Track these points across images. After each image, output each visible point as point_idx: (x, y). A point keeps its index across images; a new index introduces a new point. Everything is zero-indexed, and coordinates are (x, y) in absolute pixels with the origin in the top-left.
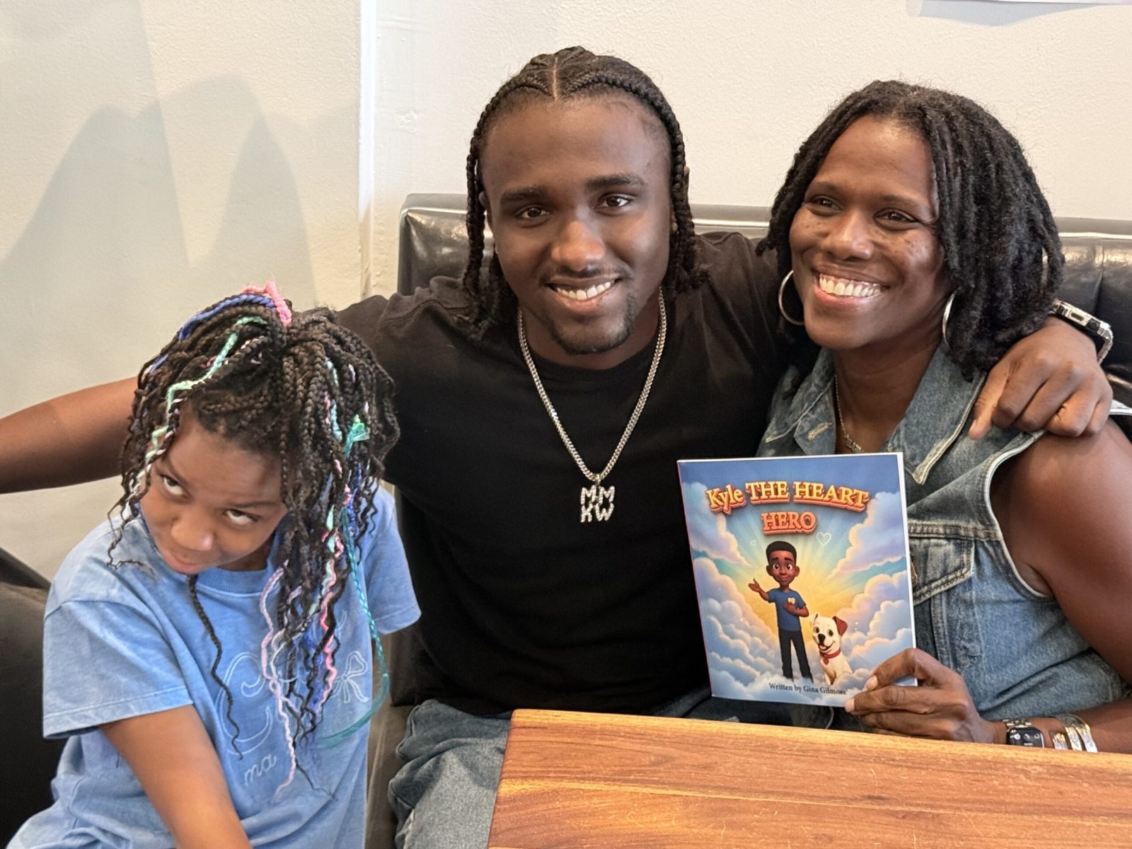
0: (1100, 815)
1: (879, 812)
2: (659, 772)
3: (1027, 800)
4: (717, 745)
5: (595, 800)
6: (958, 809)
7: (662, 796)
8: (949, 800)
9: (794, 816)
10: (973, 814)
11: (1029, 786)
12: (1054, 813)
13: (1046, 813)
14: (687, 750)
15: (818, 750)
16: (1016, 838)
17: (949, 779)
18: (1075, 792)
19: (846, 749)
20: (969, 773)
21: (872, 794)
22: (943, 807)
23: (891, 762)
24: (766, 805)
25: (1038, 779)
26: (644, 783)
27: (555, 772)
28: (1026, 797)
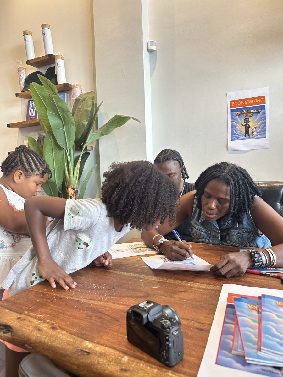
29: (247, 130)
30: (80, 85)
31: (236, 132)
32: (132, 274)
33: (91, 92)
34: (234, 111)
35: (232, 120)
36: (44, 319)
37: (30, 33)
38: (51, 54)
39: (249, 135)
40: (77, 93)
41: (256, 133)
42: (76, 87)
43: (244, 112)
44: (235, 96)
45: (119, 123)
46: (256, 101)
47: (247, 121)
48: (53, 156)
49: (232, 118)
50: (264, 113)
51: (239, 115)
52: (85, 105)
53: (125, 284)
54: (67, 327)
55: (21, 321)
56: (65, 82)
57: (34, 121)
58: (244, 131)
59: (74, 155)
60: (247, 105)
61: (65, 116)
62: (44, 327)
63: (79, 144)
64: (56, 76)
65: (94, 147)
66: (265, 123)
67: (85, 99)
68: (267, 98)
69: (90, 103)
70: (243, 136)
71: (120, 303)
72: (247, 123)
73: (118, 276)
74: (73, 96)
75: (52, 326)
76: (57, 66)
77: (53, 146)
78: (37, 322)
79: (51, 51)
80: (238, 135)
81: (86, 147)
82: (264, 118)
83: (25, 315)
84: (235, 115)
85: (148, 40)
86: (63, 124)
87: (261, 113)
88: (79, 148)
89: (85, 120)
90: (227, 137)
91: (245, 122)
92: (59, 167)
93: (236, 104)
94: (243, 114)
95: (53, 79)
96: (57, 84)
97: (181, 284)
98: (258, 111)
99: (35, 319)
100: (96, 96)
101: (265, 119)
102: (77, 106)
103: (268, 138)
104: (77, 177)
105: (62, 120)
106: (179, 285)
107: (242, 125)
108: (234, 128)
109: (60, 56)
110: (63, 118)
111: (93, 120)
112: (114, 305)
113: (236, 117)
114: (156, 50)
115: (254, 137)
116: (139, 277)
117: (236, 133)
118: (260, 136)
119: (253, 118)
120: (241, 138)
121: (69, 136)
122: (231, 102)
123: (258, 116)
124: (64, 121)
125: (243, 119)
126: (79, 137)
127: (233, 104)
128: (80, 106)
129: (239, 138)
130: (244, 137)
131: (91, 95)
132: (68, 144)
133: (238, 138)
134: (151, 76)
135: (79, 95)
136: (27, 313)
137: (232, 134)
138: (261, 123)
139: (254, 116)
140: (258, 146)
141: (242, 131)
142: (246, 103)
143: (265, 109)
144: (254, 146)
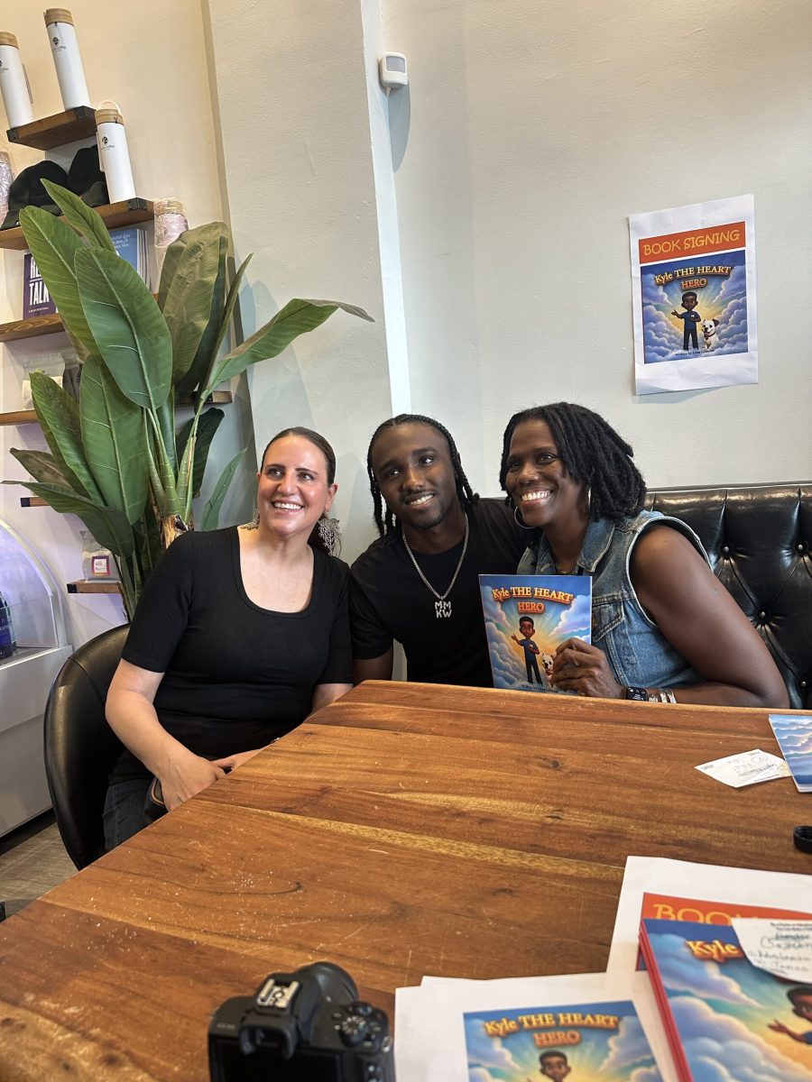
21: (495, 710)
27: (358, 699)
29: (690, 330)
30: (180, 204)
31: (656, 335)
32: (356, 827)
33: (215, 225)
34: (653, 273)
35: (646, 301)
36: (81, 1024)
37: (10, 40)
38: (83, 107)
39: (695, 345)
40: (171, 229)
41: (717, 339)
42: (168, 212)
43: (680, 274)
44: (651, 224)
45: (306, 322)
46: (715, 241)
47: (689, 300)
48: (110, 429)
49: (644, 294)
50: (742, 276)
51: (666, 285)
52: (198, 266)
53: (333, 867)
54: (153, 1055)
55: (12, 1032)
56: (134, 197)
57: (47, 322)
58: (682, 333)
59: (175, 420)
60: (690, 252)
61: (138, 308)
62: (83, 1057)
63: (187, 388)
64: (102, 177)
65: (233, 391)
66: (744, 306)
67: (196, 249)
68: (750, 230)
69: (213, 260)
70: (678, 349)
71: (318, 948)
72: (689, 308)
73: (313, 837)
74: (160, 238)
75: (106, 1052)
76: (102, 143)
77: (109, 399)
78: (60, 1038)
79: (81, 99)
80: (665, 346)
81: (210, 396)
82: (741, 291)
83: (26, 1007)
84: (652, 283)
85: (384, 52)
86: (133, 335)
87: (731, 275)
88: (188, 400)
89: (199, 315)
90: (630, 351)
91: (683, 305)
92: (130, 461)
94: (679, 279)
95: (96, 186)
96: (108, 202)
97: (501, 860)
98: (724, 270)
99: (56, 1026)
100: (231, 235)
101: (745, 294)
102: (175, 269)
103: (753, 352)
104: (187, 488)
105: (130, 320)
106: (497, 865)
107: (675, 313)
108: (653, 325)
109: (112, 112)
110: (130, 316)
111: (226, 312)
112: (298, 954)
113: (657, 290)
114: (406, 83)
115: (710, 350)
116: (377, 839)
117: (659, 339)
118: (729, 348)
119: (709, 291)
120: (673, 354)
121: (153, 369)
122: (641, 242)
123: (723, 285)
124: (135, 325)
125: (679, 296)
126: (186, 369)
127: (648, 249)
128: (182, 271)
129: (667, 353)
130: (681, 351)
131: (215, 236)
132: (153, 392)
133: (663, 354)
134: (396, 168)
135: (177, 235)
136: (33, 1001)
137: (645, 344)
138: (731, 307)
139: (711, 287)
140: (723, 377)
141: (675, 334)
142: (687, 247)
143: (745, 263)
144: (713, 377)
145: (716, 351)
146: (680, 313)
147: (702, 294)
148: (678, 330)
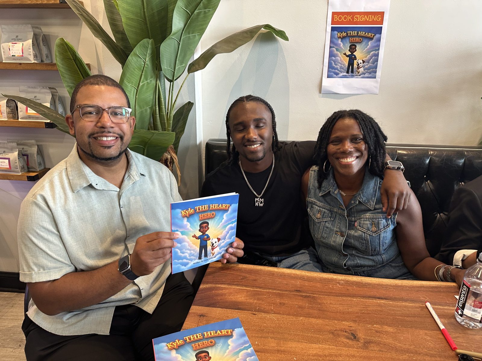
0: (358, 297)
1: (299, 295)
2: (243, 281)
3: (338, 292)
4: (259, 273)
5: (224, 291)
6: (320, 294)
7: (241, 289)
8: (317, 292)
9: (275, 297)
10: (324, 296)
11: (339, 287)
12: (346, 296)
13: (344, 296)
14: (251, 275)
15: (285, 275)
16: (335, 304)
17: (318, 285)
18: (352, 289)
19: (292, 275)
20: (324, 283)
21: (297, 289)
22: (316, 294)
23: (304, 279)
24: (268, 293)
25: (342, 285)
26: (238, 285)
27: (215, 281)
28: (338, 291)
31: (335, 64)
34: (337, 31)
35: (332, 45)
43: (350, 34)
44: (339, 4)
46: (369, 19)
47: (353, 49)
49: (331, 42)
50: (379, 40)
51: (343, 38)
58: (347, 65)
60: (356, 23)
66: (377, 55)
68: (386, 16)
72: (352, 52)
80: (338, 70)
82: (377, 47)
84: (336, 36)
87: (374, 38)
90: (321, 71)
93: (340, 18)
94: (349, 36)
98: (371, 36)
101: (379, 49)
103: (378, 79)
107: (345, 54)
108: (334, 58)
113: (338, 40)
115: (359, 75)
117: (336, 66)
118: (367, 75)
119: (363, 45)
120: (341, 75)
122: (334, 13)
123: (370, 43)
127: (337, 18)
133: (337, 74)
137: (329, 68)
138: (372, 55)
139: (364, 43)
140: (363, 89)
141: (344, 65)
142: (355, 20)
143: (381, 34)
144: (358, 89)
145: (361, 76)
146: (347, 54)
147: (359, 46)
148: (346, 63)
